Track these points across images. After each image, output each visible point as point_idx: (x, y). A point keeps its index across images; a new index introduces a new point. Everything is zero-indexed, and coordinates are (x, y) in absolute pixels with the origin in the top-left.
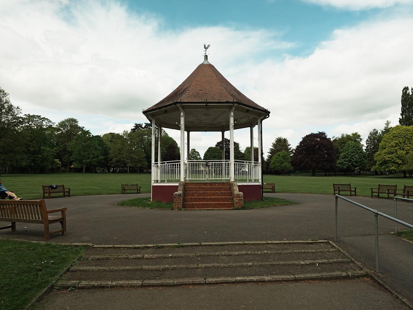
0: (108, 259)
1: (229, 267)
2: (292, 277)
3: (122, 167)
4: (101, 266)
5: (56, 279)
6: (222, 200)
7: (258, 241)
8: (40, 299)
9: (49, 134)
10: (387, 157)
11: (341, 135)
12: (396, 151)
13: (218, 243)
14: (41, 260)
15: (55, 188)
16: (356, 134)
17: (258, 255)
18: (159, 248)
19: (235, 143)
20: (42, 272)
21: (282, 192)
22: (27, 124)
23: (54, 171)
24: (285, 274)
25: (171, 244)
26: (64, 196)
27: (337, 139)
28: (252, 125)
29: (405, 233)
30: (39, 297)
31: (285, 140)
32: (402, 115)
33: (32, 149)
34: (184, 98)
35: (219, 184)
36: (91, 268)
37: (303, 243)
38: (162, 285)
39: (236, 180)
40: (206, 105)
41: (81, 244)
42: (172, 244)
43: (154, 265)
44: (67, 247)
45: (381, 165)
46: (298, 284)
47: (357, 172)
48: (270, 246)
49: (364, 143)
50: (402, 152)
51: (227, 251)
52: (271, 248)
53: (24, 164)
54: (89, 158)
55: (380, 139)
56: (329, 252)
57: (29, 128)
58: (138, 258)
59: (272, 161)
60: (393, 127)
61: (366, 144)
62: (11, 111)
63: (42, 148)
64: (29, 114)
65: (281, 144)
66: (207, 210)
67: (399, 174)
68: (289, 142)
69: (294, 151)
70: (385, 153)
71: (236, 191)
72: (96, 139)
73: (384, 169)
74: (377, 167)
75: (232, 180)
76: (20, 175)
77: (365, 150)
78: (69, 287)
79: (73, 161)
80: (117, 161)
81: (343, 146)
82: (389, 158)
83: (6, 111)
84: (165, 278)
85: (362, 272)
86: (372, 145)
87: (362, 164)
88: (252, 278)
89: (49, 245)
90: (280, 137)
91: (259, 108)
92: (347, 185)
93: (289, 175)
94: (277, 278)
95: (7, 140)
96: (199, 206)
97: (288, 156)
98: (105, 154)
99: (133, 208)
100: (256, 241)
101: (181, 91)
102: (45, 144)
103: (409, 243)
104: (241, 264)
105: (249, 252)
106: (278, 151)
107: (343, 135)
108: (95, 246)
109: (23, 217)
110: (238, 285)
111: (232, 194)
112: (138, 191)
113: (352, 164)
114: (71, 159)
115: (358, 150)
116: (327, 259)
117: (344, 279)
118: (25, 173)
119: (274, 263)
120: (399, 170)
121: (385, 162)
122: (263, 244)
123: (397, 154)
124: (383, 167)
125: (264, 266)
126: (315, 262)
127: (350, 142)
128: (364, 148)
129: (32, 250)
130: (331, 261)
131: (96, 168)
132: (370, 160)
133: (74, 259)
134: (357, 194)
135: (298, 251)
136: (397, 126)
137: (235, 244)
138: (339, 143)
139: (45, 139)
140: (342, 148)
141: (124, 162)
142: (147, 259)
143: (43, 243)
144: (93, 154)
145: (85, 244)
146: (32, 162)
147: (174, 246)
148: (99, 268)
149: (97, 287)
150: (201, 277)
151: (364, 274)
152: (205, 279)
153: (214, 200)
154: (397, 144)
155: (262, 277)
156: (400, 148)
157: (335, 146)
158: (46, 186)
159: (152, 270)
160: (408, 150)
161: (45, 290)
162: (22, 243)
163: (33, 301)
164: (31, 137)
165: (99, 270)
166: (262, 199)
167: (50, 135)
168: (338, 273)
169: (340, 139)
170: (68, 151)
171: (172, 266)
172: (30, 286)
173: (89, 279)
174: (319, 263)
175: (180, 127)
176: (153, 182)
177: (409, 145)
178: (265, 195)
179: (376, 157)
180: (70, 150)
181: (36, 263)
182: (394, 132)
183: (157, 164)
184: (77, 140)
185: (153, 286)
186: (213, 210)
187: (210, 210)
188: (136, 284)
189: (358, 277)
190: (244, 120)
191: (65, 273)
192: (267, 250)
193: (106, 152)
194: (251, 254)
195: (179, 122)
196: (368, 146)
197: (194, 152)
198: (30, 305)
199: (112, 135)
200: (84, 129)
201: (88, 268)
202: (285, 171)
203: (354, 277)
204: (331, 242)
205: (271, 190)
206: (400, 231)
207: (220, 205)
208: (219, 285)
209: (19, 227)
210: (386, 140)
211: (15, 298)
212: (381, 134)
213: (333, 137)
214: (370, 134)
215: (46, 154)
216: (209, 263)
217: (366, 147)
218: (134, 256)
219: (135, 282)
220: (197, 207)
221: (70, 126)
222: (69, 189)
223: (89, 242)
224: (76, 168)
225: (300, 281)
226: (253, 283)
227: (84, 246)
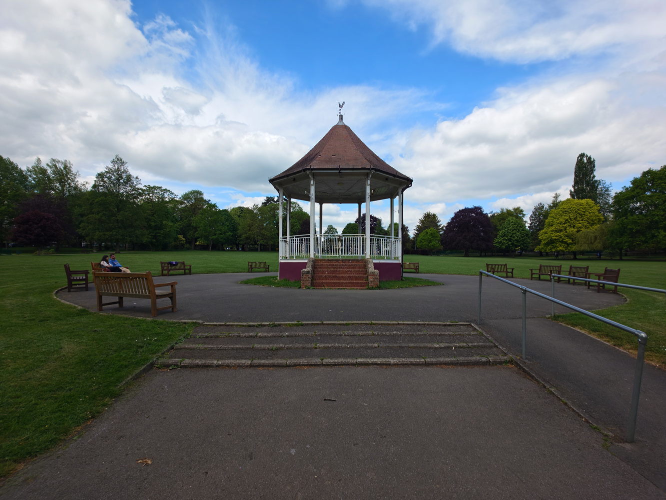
0: (217, 337)
1: (352, 348)
2: (423, 360)
3: (252, 245)
4: (209, 344)
5: (157, 356)
6: (356, 278)
7: (388, 321)
8: (137, 377)
9: (171, 207)
10: (554, 236)
11: (500, 210)
12: (565, 228)
13: (342, 322)
14: (144, 336)
15: (174, 265)
16: (518, 208)
17: (386, 335)
18: (276, 326)
19: (371, 217)
20: (143, 349)
21: (427, 273)
22: (147, 196)
23: (178, 248)
24: (415, 357)
25: (289, 322)
26: (185, 274)
27: (496, 215)
28: (393, 195)
29: (563, 317)
30: (136, 375)
31: (434, 216)
32: (574, 187)
33: (153, 224)
34: (314, 165)
35: (353, 261)
36: (197, 346)
37: (439, 325)
38: (273, 366)
39: (372, 258)
40: (340, 172)
41: (190, 321)
42: (291, 323)
43: (268, 344)
44: (174, 324)
45: (547, 244)
46: (429, 369)
47: (519, 253)
48: (402, 326)
49: (527, 220)
50: (573, 229)
51: (351, 330)
52: (401, 329)
53: (145, 240)
54: (215, 235)
55: (546, 214)
56: (470, 335)
57: (150, 201)
58: (251, 337)
59: (419, 239)
60: (562, 200)
61: (530, 220)
62: (130, 181)
63: (164, 223)
64: (149, 186)
65: (429, 220)
66: (338, 289)
67: (568, 255)
68: (439, 218)
69: (444, 228)
70: (552, 231)
71: (371, 269)
72: (223, 213)
73: (550, 249)
74: (542, 247)
75: (368, 256)
76: (141, 252)
77: (529, 227)
78: (171, 365)
79: (198, 238)
80: (247, 238)
81: (503, 222)
82: (556, 236)
83: (124, 181)
84: (278, 358)
85: (505, 358)
86: (537, 222)
87: (524, 243)
88: (375, 360)
89: (156, 321)
90: (428, 212)
91: (400, 175)
92: (503, 265)
93: (438, 255)
94: (404, 362)
95: (126, 214)
96: (329, 285)
97: (438, 234)
98: (233, 230)
99: (258, 286)
100: (385, 321)
101: (311, 157)
102: (167, 218)
103: (567, 327)
104: (365, 345)
105: (376, 333)
106: (426, 228)
107: (502, 210)
108: (206, 323)
109: (129, 292)
110: (359, 368)
111: (366, 272)
112: (267, 270)
113: (512, 244)
114: (196, 235)
115: (520, 227)
116: (466, 343)
117: (483, 365)
118: (147, 251)
119: (403, 345)
120: (568, 250)
121: (551, 242)
122: (393, 324)
123: (566, 232)
124: (549, 248)
125: (391, 347)
126: (451, 345)
127: (510, 218)
128: (527, 225)
129: (136, 326)
130: (470, 345)
131: (224, 246)
132: (534, 239)
133: (180, 336)
134: (514, 276)
135: (432, 333)
136: (568, 200)
137: (361, 324)
138: (498, 219)
139: (167, 212)
140: (501, 225)
141: (254, 239)
142: (260, 337)
143: (149, 319)
144: (220, 230)
145: (195, 321)
146: (153, 238)
147: (293, 324)
148: (206, 346)
149: (201, 366)
150: (318, 357)
151: (508, 360)
152: (322, 360)
153: (347, 278)
154: (567, 220)
155: (387, 360)
156: (570, 226)
157: (493, 222)
158: (165, 263)
159: (264, 349)
160: (580, 227)
161: (143, 368)
162: (126, 319)
163: (129, 379)
164: (152, 210)
165: (205, 348)
166: (402, 279)
167: (173, 208)
168: (477, 358)
169: (499, 215)
170: (193, 226)
171: (287, 346)
172: (127, 363)
173: (193, 357)
174: (456, 347)
175: (310, 197)
176: (280, 258)
177: (581, 222)
178: (405, 275)
179: (541, 235)
180: (195, 225)
181: (138, 340)
182: (565, 206)
183: (286, 238)
184: (202, 214)
185: (263, 366)
186: (344, 289)
187: (342, 289)
188: (244, 363)
189: (501, 363)
190: (383, 190)
191: (168, 351)
192: (397, 331)
193: (234, 228)
194: (378, 335)
195: (309, 191)
196: (532, 223)
197: (331, 228)
198: (124, 382)
199: (241, 209)
200: (210, 202)
201: (194, 346)
202: (433, 251)
203: (495, 363)
204: (473, 325)
205: (413, 270)
206: (557, 314)
207: (353, 285)
208: (337, 367)
209: (127, 302)
210: (554, 216)
211: (108, 375)
212: (548, 209)
213: (491, 213)
214: (535, 209)
215: (168, 230)
216: (328, 343)
217: (530, 224)
218: (247, 334)
219: (243, 361)
220: (328, 286)
221: (195, 199)
222: (190, 266)
223: (199, 319)
224: (201, 245)
225: (432, 365)
226: (376, 366)
227: (194, 323)
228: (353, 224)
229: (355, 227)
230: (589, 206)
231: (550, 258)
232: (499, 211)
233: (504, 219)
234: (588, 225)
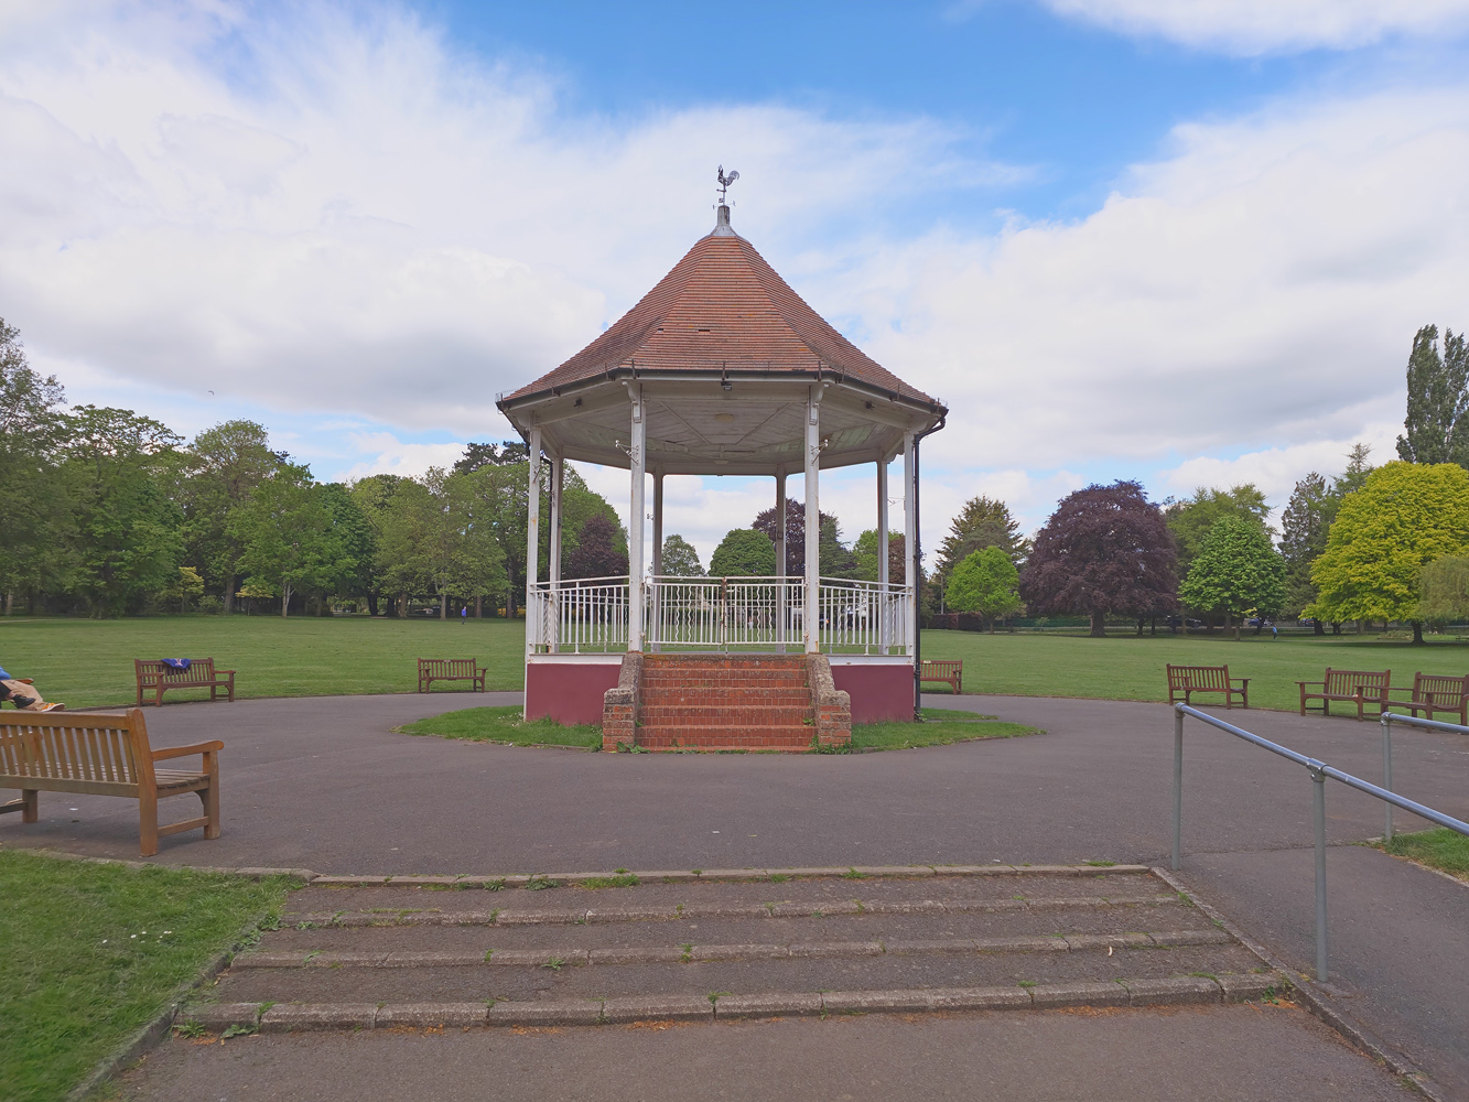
0: (367, 924)
1: (800, 956)
2: (1023, 993)
3: (421, 598)
4: (343, 949)
5: (180, 994)
6: (777, 717)
7: (902, 864)
8: (122, 1068)
9: (162, 477)
10: (1355, 574)
11: (1196, 493)
12: (1388, 551)
13: (760, 872)
14: (127, 925)
15: (179, 670)
16: (1249, 489)
17: (903, 914)
18: (550, 887)
19: (822, 516)
20: (131, 969)
21: (987, 693)
22: (83, 440)
23: (174, 608)
24: (998, 984)
25: (592, 875)
26: (214, 698)
27: (1182, 507)
28: (884, 453)
29: (1417, 841)
30: (120, 1061)
31: (999, 510)
32: (1408, 424)
33: (99, 530)
34: (643, 357)
35: (766, 660)
36: (306, 958)
37: (1059, 875)
38: (560, 1021)
39: (824, 649)
40: (724, 383)
41: (271, 870)
42: (597, 875)
43: (533, 947)
44: (220, 881)
45: (1336, 598)
46: (1043, 1020)
47: (1252, 623)
48: (946, 882)
49: (1275, 521)
50: (1409, 554)
51: (793, 899)
52: (946, 892)
53: (70, 581)
54: (302, 565)
55: (1332, 507)
56: (1152, 905)
57: (91, 455)
58: (476, 924)
60: (1376, 465)
61: (1284, 524)
62: (27, 392)
63: (136, 527)
64: (91, 406)
65: (984, 521)
66: (722, 752)
67: (1399, 633)
68: (1015, 516)
69: (1030, 548)
70: (1350, 559)
71: (826, 687)
72: (329, 495)
73: (1345, 614)
74: (1323, 606)
75: (812, 647)
77: (1280, 545)
78: (228, 1025)
79: (247, 575)
80: (405, 577)
81: (1203, 532)
82: (1362, 574)
84: (571, 995)
85: (1268, 978)
86: (1304, 530)
87: (1270, 595)
88: (879, 997)
89: (158, 872)
90: (980, 497)
91: (908, 395)
92: (1217, 669)
93: (1011, 632)
94: (968, 999)
95: (12, 497)
96: (691, 738)
97: (1010, 565)
98: (362, 552)
99: (459, 743)
100: (894, 864)
101: (634, 332)
102: (146, 511)
103: (1434, 875)
104: (841, 946)
105: (870, 906)
106: (975, 545)
107: (1202, 493)
108: (322, 879)
109: (66, 774)
110: (831, 1023)
111: (809, 697)
112: (478, 685)
113: (1233, 597)
114: (239, 567)
115: (1256, 546)
116: (1146, 932)
117: (1204, 1003)
119: (959, 944)
120: (1396, 618)
121: (1348, 591)
122: (920, 875)
123: (1390, 562)
124: (1341, 610)
125: (922, 954)
126: (1104, 940)
127: (1225, 518)
128: (1276, 540)
129: (97, 891)
130: (1159, 938)
131: (330, 600)
132: (1297, 584)
133: (245, 922)
134: (1250, 702)
135: (1042, 902)
136: (1392, 465)
137: (822, 875)
138: (1189, 520)
139: (146, 493)
140: (1199, 539)
141: (428, 579)
142: (506, 925)
143: (136, 865)
144: (320, 551)
145: (287, 871)
146: (98, 577)
147: (604, 880)
148: (335, 957)
149: (326, 1024)
150: (699, 991)
151: (1275, 985)
152: (713, 999)
153: (748, 717)
154: (1391, 526)
155: (914, 995)
156: (1403, 543)
157: (1175, 531)
158: (148, 664)
159: (523, 967)
160: (1429, 548)
161: (139, 1037)
162: (59, 865)
163: (98, 1075)
164: (97, 486)
165: (334, 966)
166: (916, 717)
167: (164, 482)
168: (1185, 981)
169: (1191, 509)
170: (229, 538)
171: (595, 954)
172: (87, 1022)
173: (297, 996)
174: (1116, 947)
175: (629, 458)
176: (530, 651)
177: (1433, 531)
178: (927, 701)
179: (1319, 571)
180: (236, 533)
181: (110, 939)
182: (1382, 484)
183: (547, 587)
184: (261, 498)
185: (528, 1023)
186: (742, 753)
187: (733, 752)
188: (467, 1015)
189: (1255, 995)
190: (854, 438)
191: (213, 975)
192: (935, 898)
193: (363, 546)
194: (878, 911)
195: (627, 438)
196: (1289, 532)
197: (677, 546)
198: (85, 1087)
199: (388, 483)
200: (287, 461)
201: (296, 956)
202: (998, 619)
203: (1239, 996)
204: (1158, 872)
205: (945, 685)
206: (1401, 834)
207: (770, 738)
208: (762, 1021)
209: (50, 807)
210: (1353, 512)
211: (32, 1062)
212: (1334, 493)
213: (1168, 501)
214: (1297, 490)
215: (148, 550)
216: (726, 943)
217: (1285, 537)
218: (461, 916)
219: (464, 1008)
220: (688, 743)
221: (238, 449)
222: (232, 674)
223: (298, 862)
224: (255, 599)
225: (1051, 1008)
226: (882, 1016)
227: (283, 877)
228: (747, 533)
229: (752, 543)
230: (1453, 484)
231: (1346, 640)
232: (1190, 497)
233: (1207, 522)
234: (1454, 543)
